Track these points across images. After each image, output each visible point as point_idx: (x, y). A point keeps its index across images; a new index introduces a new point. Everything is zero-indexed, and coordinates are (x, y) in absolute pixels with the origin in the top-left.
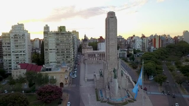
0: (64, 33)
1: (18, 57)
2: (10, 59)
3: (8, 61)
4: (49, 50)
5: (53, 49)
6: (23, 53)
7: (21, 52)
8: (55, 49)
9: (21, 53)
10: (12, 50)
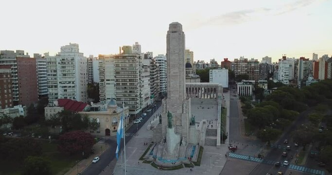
0: (126, 57)
1: (66, 90)
2: (56, 92)
3: (54, 94)
4: (105, 80)
5: (111, 80)
6: (72, 85)
7: (70, 82)
8: (114, 80)
9: (69, 85)
10: (59, 80)
